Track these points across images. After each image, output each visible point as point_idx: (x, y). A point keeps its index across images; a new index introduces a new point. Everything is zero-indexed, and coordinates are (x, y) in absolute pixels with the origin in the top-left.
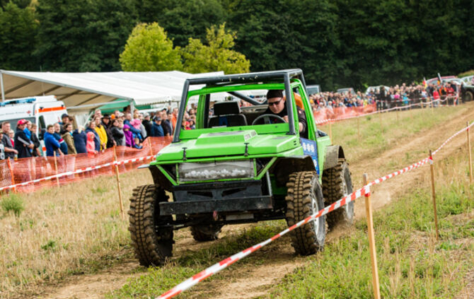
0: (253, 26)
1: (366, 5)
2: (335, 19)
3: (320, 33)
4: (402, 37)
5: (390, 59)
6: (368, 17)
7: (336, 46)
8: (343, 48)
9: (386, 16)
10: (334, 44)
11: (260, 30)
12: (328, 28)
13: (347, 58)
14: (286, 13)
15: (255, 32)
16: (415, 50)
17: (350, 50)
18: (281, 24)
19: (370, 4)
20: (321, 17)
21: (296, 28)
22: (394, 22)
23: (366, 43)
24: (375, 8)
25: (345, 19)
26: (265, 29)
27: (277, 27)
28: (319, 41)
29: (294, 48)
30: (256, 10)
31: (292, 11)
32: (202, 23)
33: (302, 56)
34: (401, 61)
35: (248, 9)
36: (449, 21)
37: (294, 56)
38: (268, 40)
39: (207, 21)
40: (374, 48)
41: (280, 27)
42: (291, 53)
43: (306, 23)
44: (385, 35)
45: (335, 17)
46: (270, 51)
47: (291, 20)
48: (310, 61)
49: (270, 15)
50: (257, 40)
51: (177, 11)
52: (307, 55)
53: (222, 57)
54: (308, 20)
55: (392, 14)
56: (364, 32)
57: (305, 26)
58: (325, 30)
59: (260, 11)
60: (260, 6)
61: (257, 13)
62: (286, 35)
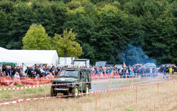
0: (106, 32)
1: (158, 28)
2: (144, 33)
3: (136, 38)
4: (173, 44)
5: (166, 53)
6: (159, 34)
7: (142, 45)
8: (146, 46)
9: (166, 34)
11: (109, 34)
12: (140, 37)
13: (147, 51)
14: (122, 28)
15: (106, 35)
17: (149, 47)
18: (119, 32)
19: (160, 28)
20: (138, 31)
21: (126, 35)
22: (169, 37)
23: (156, 45)
24: (162, 30)
25: (149, 33)
26: (112, 34)
27: (117, 34)
28: (135, 42)
29: (123, 44)
30: (108, 25)
31: (125, 27)
32: (83, 28)
33: (126, 48)
34: (171, 55)
35: (104, 24)
38: (112, 39)
39: (86, 27)
40: (159, 48)
41: (118, 34)
42: (122, 46)
43: (130, 33)
44: (165, 42)
45: (143, 32)
46: (112, 44)
47: (124, 31)
48: (130, 51)
49: (114, 28)
50: (106, 38)
51: (73, 22)
52: (129, 48)
53: (69, 44)
54: (131, 32)
55: (170, 33)
56: (156, 40)
57: (130, 34)
58: (138, 37)
59: (110, 26)
60: (110, 24)
61: (108, 27)
62: (120, 38)
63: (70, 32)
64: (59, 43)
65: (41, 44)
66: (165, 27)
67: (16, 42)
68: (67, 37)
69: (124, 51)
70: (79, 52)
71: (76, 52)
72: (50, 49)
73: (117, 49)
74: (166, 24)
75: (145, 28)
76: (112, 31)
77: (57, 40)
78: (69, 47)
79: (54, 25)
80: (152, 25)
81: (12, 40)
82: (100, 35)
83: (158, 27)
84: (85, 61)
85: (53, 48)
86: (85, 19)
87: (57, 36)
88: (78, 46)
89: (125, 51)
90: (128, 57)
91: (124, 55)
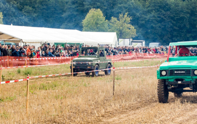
2: (188, 16)
3: (181, 21)
10: (187, 26)
11: (156, 17)
12: (185, 20)
13: (191, 33)
14: (168, 11)
15: (154, 18)
17: (193, 30)
18: (165, 16)
20: (183, 14)
21: (172, 18)
25: (193, 17)
26: (159, 17)
27: (163, 17)
28: (181, 25)
29: (169, 26)
31: (171, 11)
32: (133, 11)
35: (152, 8)
37: (169, 30)
38: (159, 22)
39: (135, 10)
41: (165, 17)
46: (159, 26)
47: (170, 14)
48: (175, 33)
49: (161, 11)
50: (154, 21)
51: (123, 5)
52: (175, 30)
53: (125, 27)
54: (177, 15)
57: (175, 18)
58: (183, 20)
59: (157, 9)
60: (158, 7)
62: (167, 21)
63: (126, 16)
64: (115, 25)
65: (99, 26)
68: (123, 21)
70: (133, 34)
71: (130, 34)
72: (107, 31)
73: (164, 31)
75: (189, 11)
76: (159, 14)
77: (113, 23)
78: (124, 29)
79: (106, 8)
82: (148, 18)
86: (134, 3)
87: (113, 19)
88: (132, 28)
89: (171, 33)
90: (173, 39)
91: (170, 37)
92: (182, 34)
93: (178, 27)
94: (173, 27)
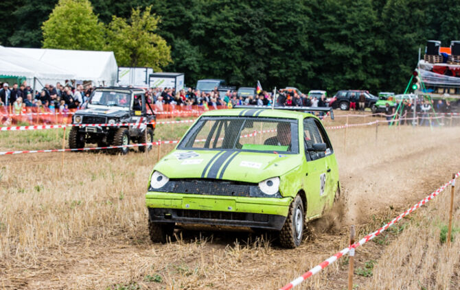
0: (225, 17)
1: (338, 12)
2: (307, 21)
3: (290, 33)
4: (369, 48)
5: (354, 68)
6: (339, 24)
7: (303, 48)
8: (310, 51)
9: (356, 25)
10: (302, 45)
11: (232, 22)
12: (298, 30)
13: (313, 61)
14: (261, 9)
15: (226, 23)
16: (380, 63)
17: (317, 53)
18: (253, 18)
19: (342, 11)
20: (294, 17)
21: (268, 24)
22: (362, 33)
23: (332, 48)
24: (347, 16)
25: (318, 23)
26: (238, 21)
27: (249, 22)
28: (288, 40)
29: (262, 43)
30: (232, 2)
31: (267, 7)
32: (178, 7)
33: (269, 52)
34: (365, 71)
36: (416, 39)
37: (261, 51)
38: (238, 32)
39: (183, 5)
40: (339, 54)
41: (252, 22)
42: (259, 48)
43: (278, 21)
44: (353, 44)
45: (307, 19)
46: (238, 43)
47: (264, 16)
48: (276, 58)
49: (244, 8)
50: (227, 30)
52: (275, 53)
53: (143, 39)
54: (281, 18)
55: (363, 24)
56: (333, 37)
57: (277, 23)
58: (295, 30)
59: (235, 3)
61: (232, 5)
62: (256, 30)
63: (147, 14)
64: (121, 36)
65: (83, 38)
66: (354, 11)
67: (31, 31)
68: (139, 25)
69: (263, 58)
70: (164, 57)
71: (156, 58)
72: (100, 49)
73: (248, 54)
74: (356, 4)
75: (309, 10)
76: (240, 14)
77: (116, 30)
78: (142, 46)
80: (326, 5)
81: (22, 27)
82: (213, 23)
83: (339, 9)
84: (175, 77)
85: (109, 46)
87: (116, 21)
88: (161, 44)
89: (265, 59)
90: (270, 72)
91: (262, 68)
92: (291, 61)
93: (283, 46)
94: (271, 46)
